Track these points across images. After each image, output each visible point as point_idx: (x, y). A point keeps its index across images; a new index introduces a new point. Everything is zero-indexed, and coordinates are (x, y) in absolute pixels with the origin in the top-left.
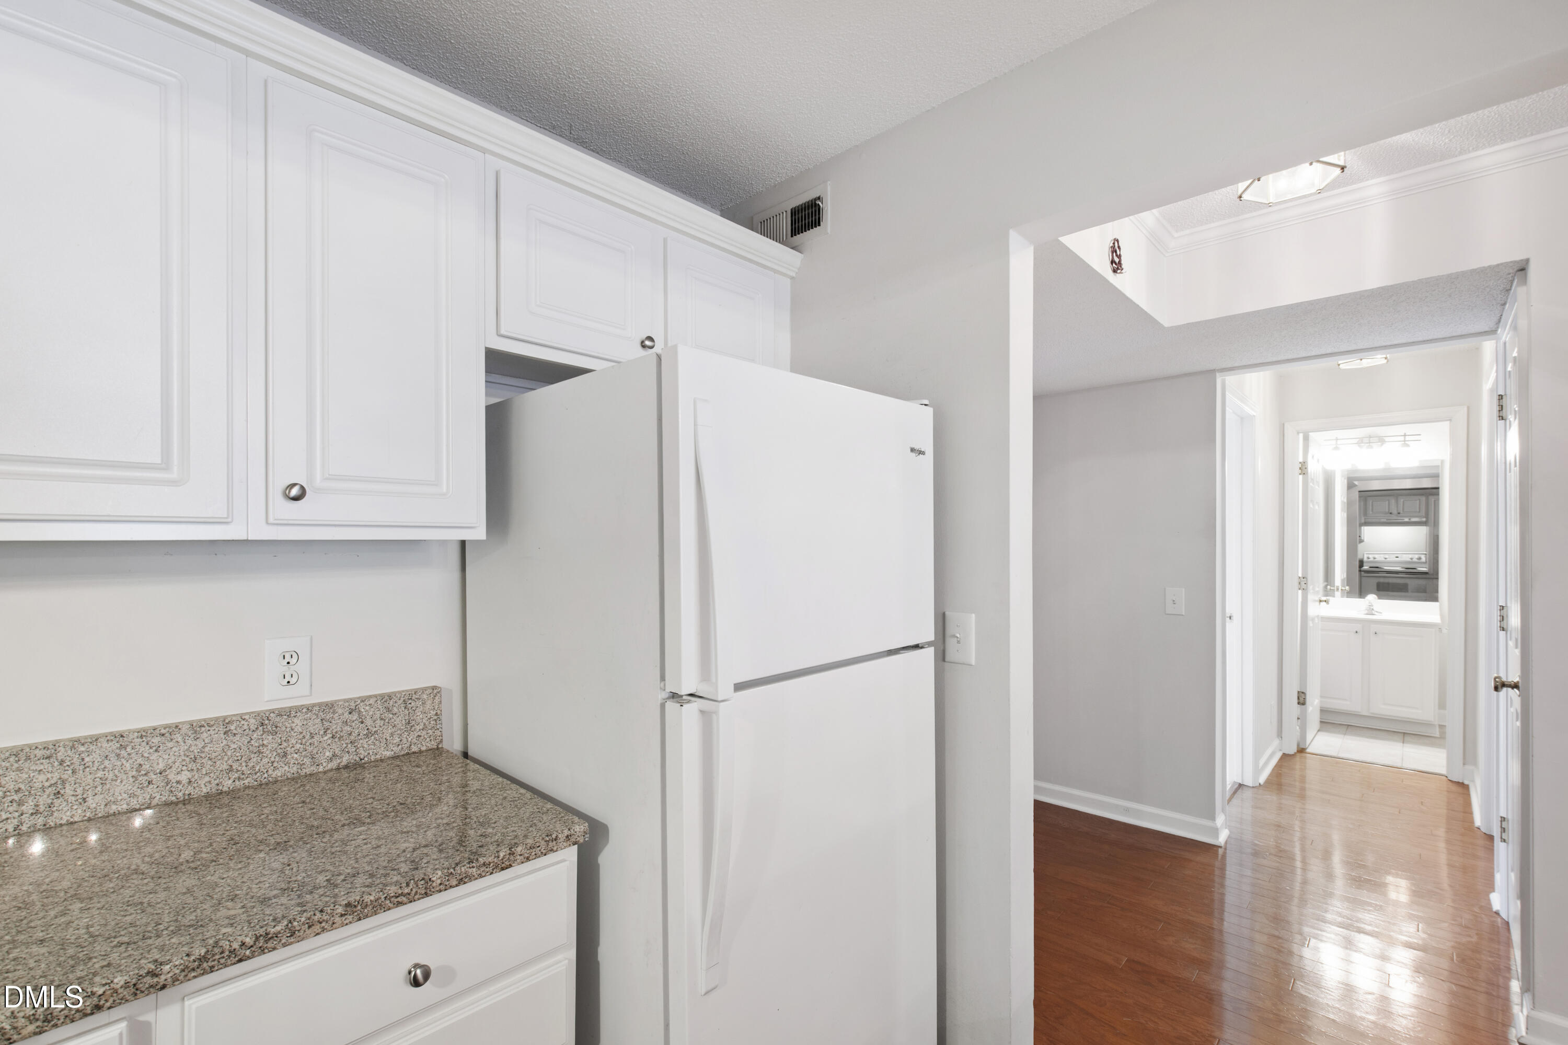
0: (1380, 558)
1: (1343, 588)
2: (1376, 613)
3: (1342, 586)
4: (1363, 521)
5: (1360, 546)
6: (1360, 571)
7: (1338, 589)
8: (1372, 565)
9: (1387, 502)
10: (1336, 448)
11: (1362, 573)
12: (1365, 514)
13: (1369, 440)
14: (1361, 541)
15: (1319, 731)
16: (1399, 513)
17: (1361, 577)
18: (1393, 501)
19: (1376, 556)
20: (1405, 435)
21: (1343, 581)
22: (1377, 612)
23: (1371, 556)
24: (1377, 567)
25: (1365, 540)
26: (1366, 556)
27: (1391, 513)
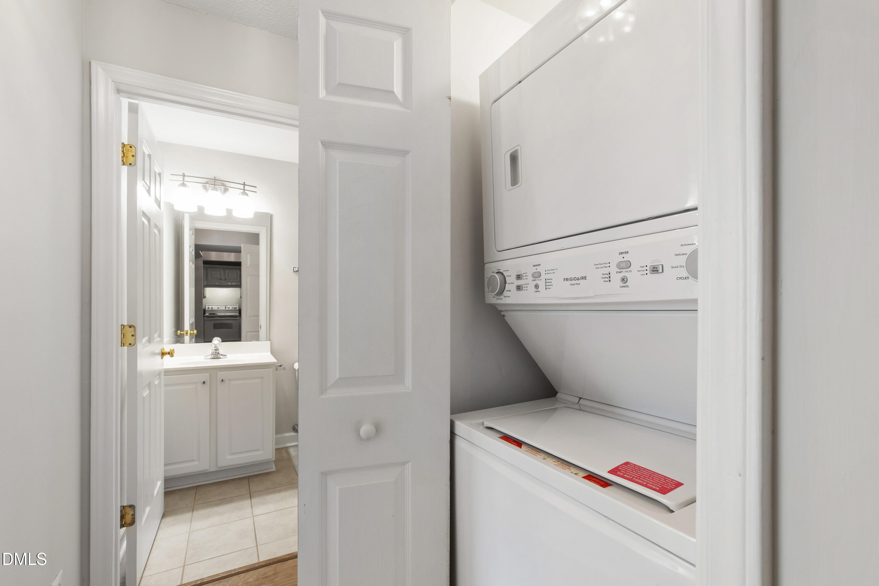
0: (215, 308)
1: (192, 332)
2: (221, 357)
3: (191, 330)
4: (205, 284)
5: (204, 300)
6: (204, 316)
7: (187, 333)
8: (211, 313)
9: (219, 272)
10: (183, 185)
11: (205, 318)
12: (207, 280)
13: (215, 182)
14: (205, 297)
15: (164, 516)
16: (226, 279)
17: (204, 320)
18: (222, 272)
19: (213, 307)
20: (244, 184)
21: (191, 325)
22: (221, 355)
23: (210, 307)
24: (214, 314)
25: (206, 297)
26: (207, 307)
27: (221, 279)
